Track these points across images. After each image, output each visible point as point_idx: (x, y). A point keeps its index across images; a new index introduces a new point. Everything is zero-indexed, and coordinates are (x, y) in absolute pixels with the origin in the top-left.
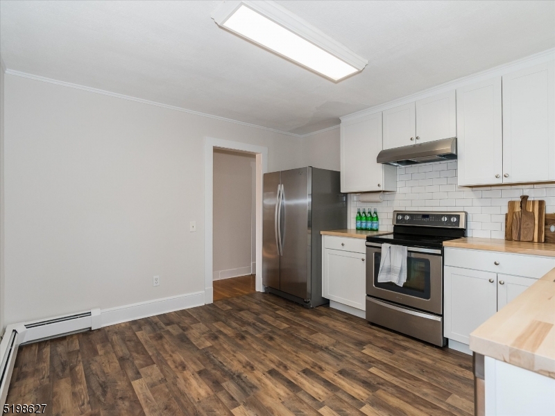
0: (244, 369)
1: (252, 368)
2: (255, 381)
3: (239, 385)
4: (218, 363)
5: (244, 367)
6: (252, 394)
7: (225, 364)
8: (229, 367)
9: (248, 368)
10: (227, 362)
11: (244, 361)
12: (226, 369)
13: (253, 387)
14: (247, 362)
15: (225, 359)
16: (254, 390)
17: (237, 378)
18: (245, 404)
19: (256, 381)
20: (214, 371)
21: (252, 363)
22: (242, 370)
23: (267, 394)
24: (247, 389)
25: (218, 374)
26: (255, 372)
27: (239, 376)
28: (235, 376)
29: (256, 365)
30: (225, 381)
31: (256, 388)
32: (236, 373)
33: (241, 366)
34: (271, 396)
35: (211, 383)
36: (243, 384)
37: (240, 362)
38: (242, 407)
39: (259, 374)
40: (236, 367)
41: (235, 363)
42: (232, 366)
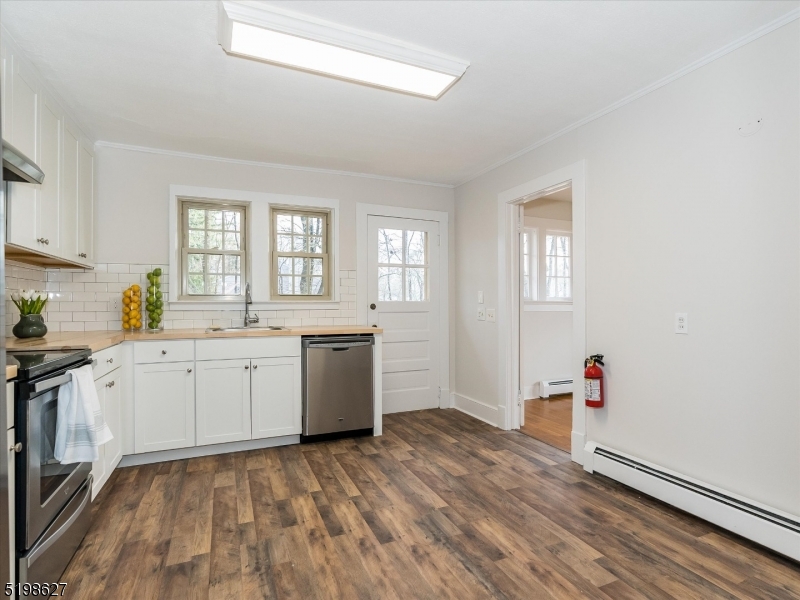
0: (428, 550)
1: (415, 551)
2: (416, 530)
3: (438, 529)
4: (475, 570)
5: (428, 554)
6: (423, 517)
7: (460, 565)
8: (453, 558)
9: (421, 552)
10: (458, 568)
11: (426, 567)
12: (457, 554)
13: (420, 524)
14: (420, 563)
15: (462, 577)
16: (419, 520)
17: (440, 538)
18: (433, 508)
19: (413, 529)
20: (478, 554)
21: (413, 560)
22: (432, 549)
23: (405, 515)
24: (428, 523)
25: (469, 548)
26: (412, 543)
27: (438, 540)
28: (444, 541)
29: (406, 556)
30: (457, 536)
31: (416, 522)
32: (441, 546)
33: (432, 555)
34: (401, 512)
35: (477, 536)
36: (433, 528)
37: (434, 566)
38: (437, 507)
39: (408, 540)
40: (440, 555)
41: (442, 565)
42: (447, 560)
